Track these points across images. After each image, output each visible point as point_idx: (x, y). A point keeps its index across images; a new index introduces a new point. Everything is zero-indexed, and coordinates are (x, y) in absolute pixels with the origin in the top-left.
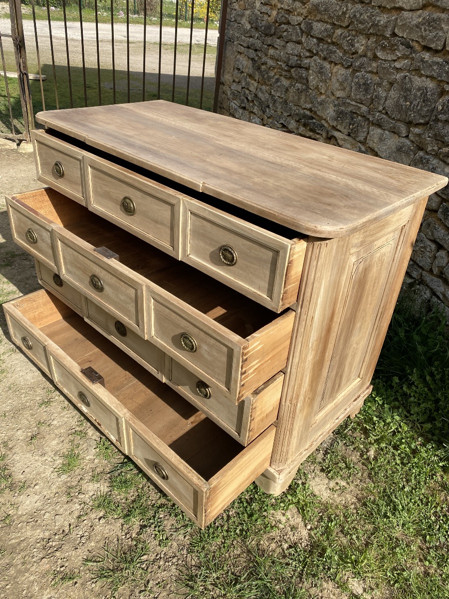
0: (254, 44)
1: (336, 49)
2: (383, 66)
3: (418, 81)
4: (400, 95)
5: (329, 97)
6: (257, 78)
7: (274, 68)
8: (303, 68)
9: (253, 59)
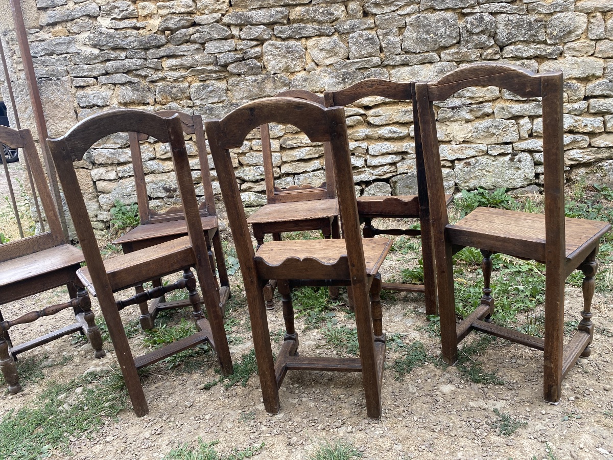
0: (124, 65)
1: (304, 25)
2: (384, 18)
3: (433, 17)
4: (418, 33)
5: (314, 70)
6: (151, 101)
7: (184, 77)
8: (251, 58)
9: (129, 83)
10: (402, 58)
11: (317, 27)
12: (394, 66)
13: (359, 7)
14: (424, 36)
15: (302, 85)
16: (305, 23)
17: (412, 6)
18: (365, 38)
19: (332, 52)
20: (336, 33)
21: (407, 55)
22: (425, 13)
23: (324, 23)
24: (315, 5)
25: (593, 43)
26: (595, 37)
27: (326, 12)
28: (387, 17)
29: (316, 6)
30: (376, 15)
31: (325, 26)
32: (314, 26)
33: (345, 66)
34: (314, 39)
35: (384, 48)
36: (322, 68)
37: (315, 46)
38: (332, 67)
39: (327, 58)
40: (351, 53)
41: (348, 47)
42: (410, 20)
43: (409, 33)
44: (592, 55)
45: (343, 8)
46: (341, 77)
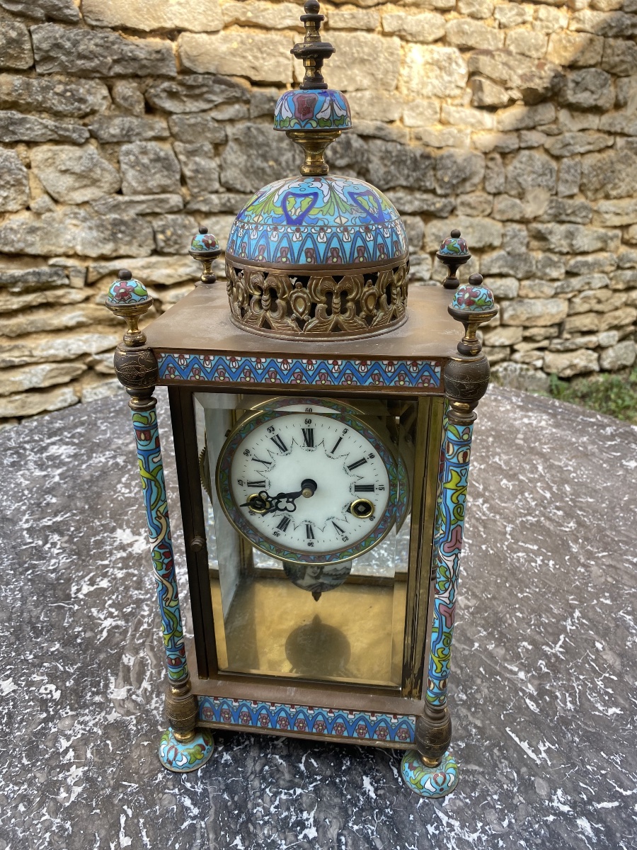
10: (223, 201)
11: (51, 122)
12: (208, 214)
13: (138, 93)
14: (259, 163)
15: (25, 241)
16: (22, 112)
17: (237, 106)
18: (152, 156)
19: (86, 178)
20: (93, 141)
21: (231, 195)
22: (259, 120)
23: (66, 116)
24: (42, 75)
25: (490, 198)
26: (493, 190)
27: (68, 94)
28: (192, 121)
29: (46, 78)
30: (171, 113)
31: (69, 124)
32: (44, 121)
33: (116, 207)
34: (45, 147)
35: (191, 178)
36: (66, 209)
37: (50, 162)
38: (88, 208)
39: (74, 189)
40: (125, 184)
41: (119, 170)
42: (235, 130)
43: (233, 155)
44: (489, 215)
45: (105, 92)
46: (107, 229)
